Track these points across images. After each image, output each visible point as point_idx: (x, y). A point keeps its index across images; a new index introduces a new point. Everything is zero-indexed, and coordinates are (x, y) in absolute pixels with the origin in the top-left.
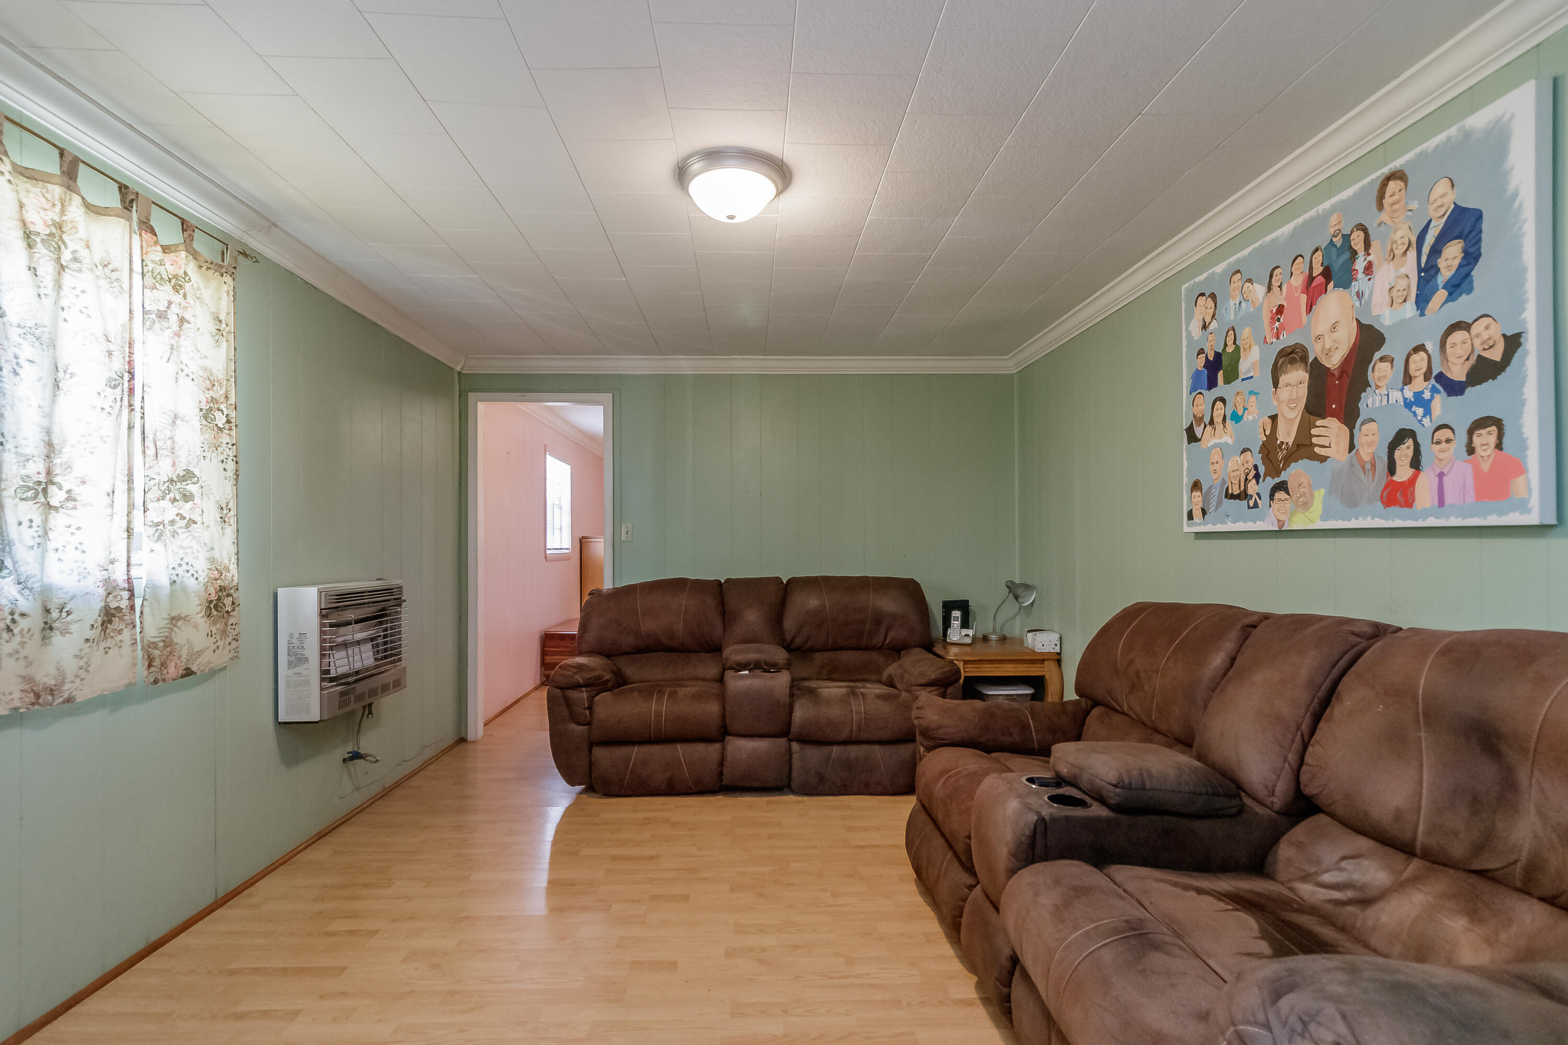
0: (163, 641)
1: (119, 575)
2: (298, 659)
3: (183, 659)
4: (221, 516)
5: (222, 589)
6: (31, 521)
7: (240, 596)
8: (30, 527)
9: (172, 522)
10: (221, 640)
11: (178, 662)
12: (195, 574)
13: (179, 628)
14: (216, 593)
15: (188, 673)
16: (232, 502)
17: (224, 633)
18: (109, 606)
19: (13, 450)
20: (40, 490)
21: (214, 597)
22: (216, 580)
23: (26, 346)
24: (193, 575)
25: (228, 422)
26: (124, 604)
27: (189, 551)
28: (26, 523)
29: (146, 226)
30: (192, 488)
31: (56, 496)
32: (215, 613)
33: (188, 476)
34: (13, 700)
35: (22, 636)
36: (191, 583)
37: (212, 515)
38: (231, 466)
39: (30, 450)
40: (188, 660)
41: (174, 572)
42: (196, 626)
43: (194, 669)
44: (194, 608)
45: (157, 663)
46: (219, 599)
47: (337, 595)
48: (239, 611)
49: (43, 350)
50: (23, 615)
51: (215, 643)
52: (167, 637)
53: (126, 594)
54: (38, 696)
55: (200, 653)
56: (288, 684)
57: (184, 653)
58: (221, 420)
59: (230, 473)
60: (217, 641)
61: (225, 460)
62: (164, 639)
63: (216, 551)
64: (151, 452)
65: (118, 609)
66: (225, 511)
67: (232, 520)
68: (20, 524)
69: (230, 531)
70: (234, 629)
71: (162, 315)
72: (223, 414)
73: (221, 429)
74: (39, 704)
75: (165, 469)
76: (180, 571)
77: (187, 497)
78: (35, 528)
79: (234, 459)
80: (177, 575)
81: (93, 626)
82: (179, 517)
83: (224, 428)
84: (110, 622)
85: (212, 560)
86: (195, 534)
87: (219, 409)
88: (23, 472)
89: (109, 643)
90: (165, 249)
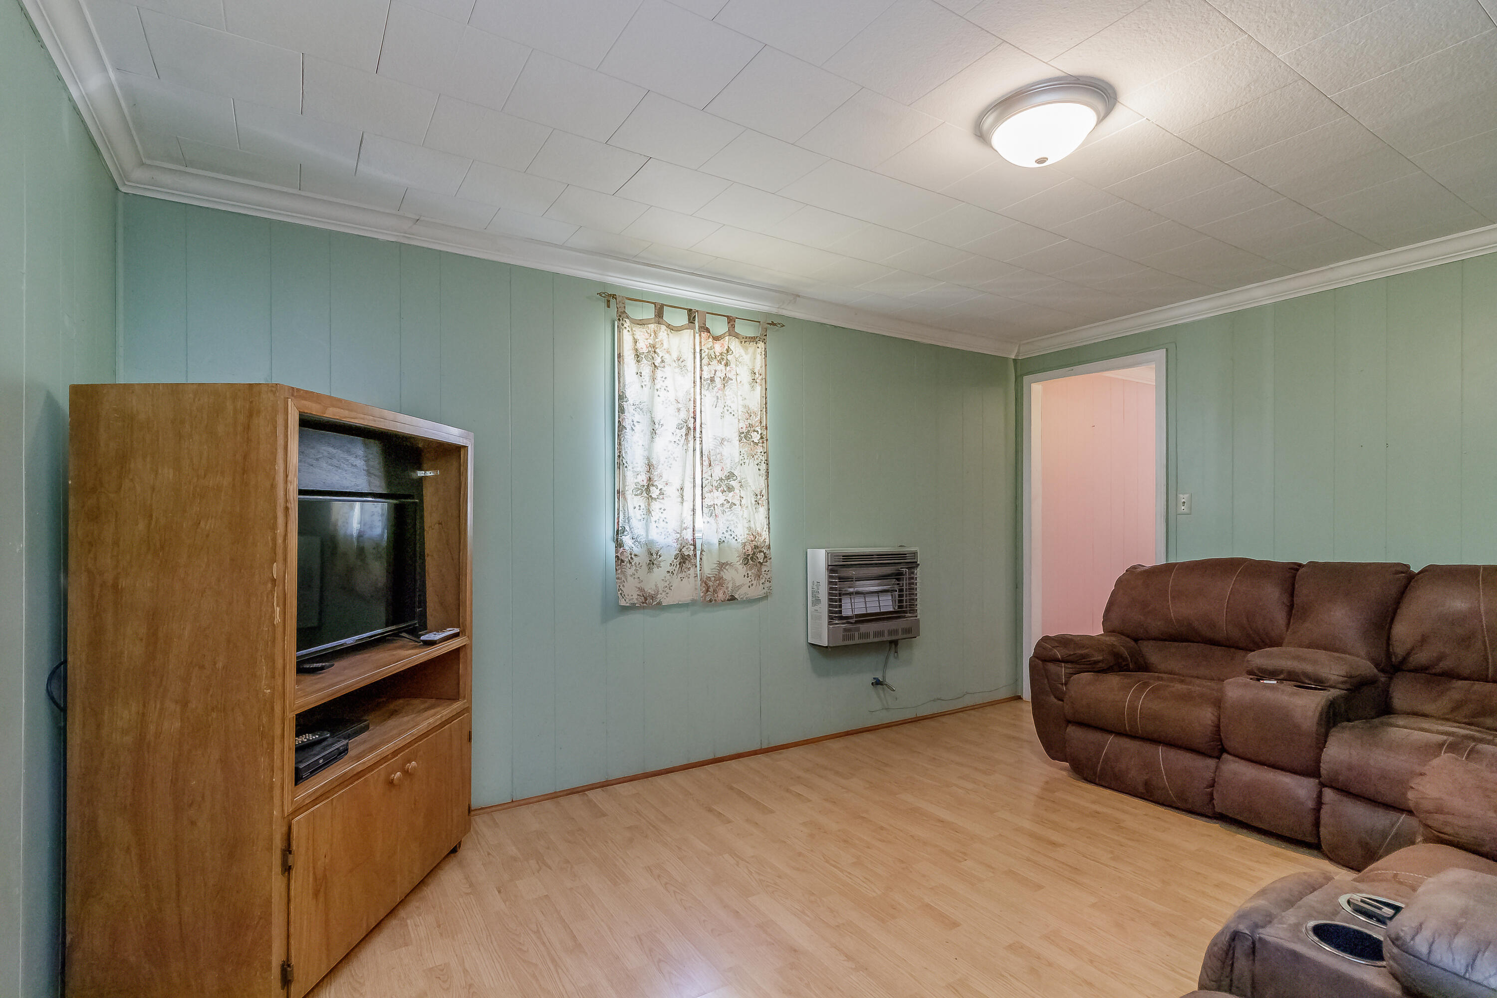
0: (714, 577)
1: (688, 536)
2: (817, 601)
3: (729, 589)
4: (756, 500)
5: (756, 547)
6: (640, 506)
7: (773, 553)
8: (639, 509)
9: (722, 505)
10: (755, 580)
11: (726, 591)
12: (735, 537)
13: (727, 570)
14: (752, 550)
15: (733, 598)
16: (764, 490)
17: (758, 576)
18: (684, 554)
19: (632, 470)
20: (644, 490)
21: (750, 552)
22: (752, 541)
23: (637, 416)
24: (734, 538)
25: (762, 438)
26: (691, 553)
27: (732, 522)
28: (637, 508)
29: (704, 329)
30: (732, 483)
31: (655, 492)
32: (751, 562)
33: (731, 476)
34: (633, 599)
35: (636, 567)
36: (733, 542)
37: (749, 500)
38: (763, 467)
39: (639, 469)
40: (733, 591)
41: (724, 536)
42: (736, 570)
43: (736, 596)
44: (734, 558)
45: (711, 589)
46: (754, 553)
47: (843, 556)
48: (771, 563)
49: (644, 415)
50: (635, 555)
51: (750, 582)
52: (716, 575)
53: (692, 548)
54: (646, 599)
55: (739, 587)
56: (812, 616)
57: (730, 585)
58: (756, 437)
59: (762, 472)
60: (752, 581)
61: (759, 464)
62: (715, 575)
63: (752, 522)
64: (706, 463)
65: (688, 555)
66: (759, 497)
67: (764, 502)
68: (635, 508)
69: (763, 509)
70: (767, 574)
71: (714, 380)
72: (758, 434)
73: (757, 444)
74: (646, 603)
75: (718, 473)
76: (727, 535)
77: (730, 489)
78: (642, 510)
79: (766, 462)
80: (725, 537)
81: (671, 564)
82: (726, 502)
83: (759, 443)
84: (684, 563)
85: (749, 528)
86: (735, 512)
87: (754, 431)
88: (636, 481)
89: (683, 575)
90: (716, 339)
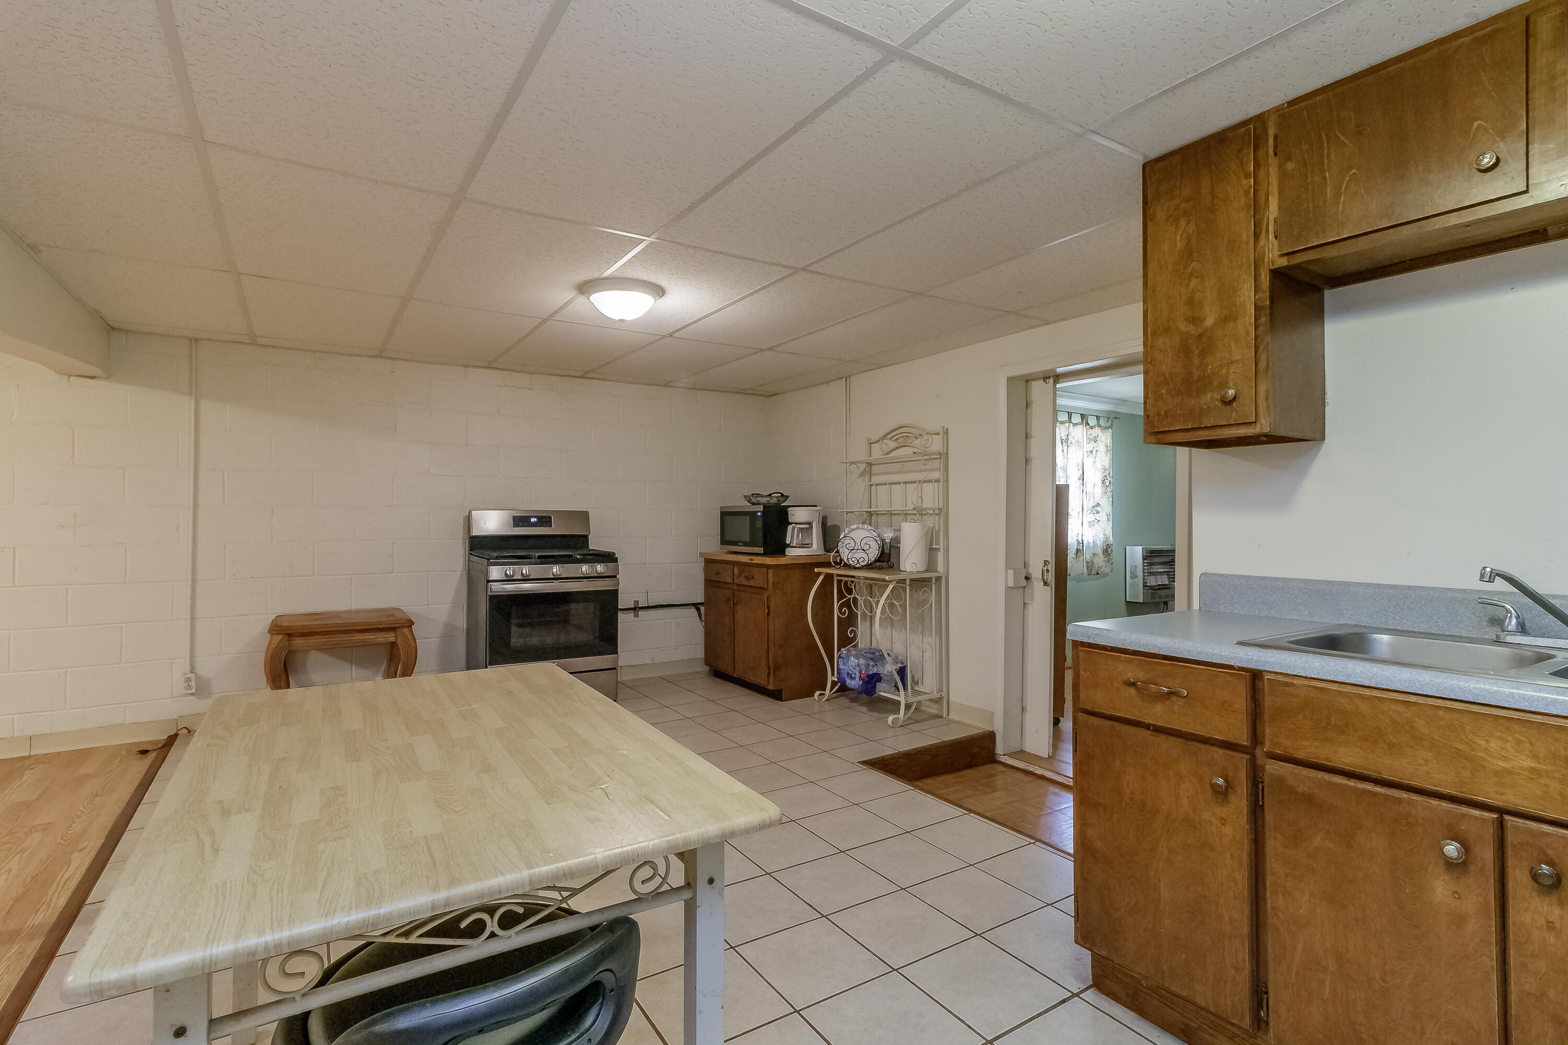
0: (1090, 561)
1: (1080, 539)
2: (1134, 576)
3: (1097, 568)
4: (1108, 518)
5: (1107, 545)
7: (1113, 548)
9: (1093, 521)
10: (1107, 563)
11: (1095, 569)
13: (1096, 557)
15: (1098, 574)
16: (1111, 513)
17: (1108, 561)
21: (1105, 548)
22: (1106, 542)
23: (1061, 473)
24: (1100, 540)
25: (1110, 483)
26: (1081, 548)
27: (1098, 531)
29: (1087, 424)
30: (1099, 509)
32: (1106, 554)
33: (1098, 505)
36: (1098, 542)
37: (1105, 518)
38: (1111, 499)
42: (1100, 557)
43: (1099, 573)
44: (1099, 551)
45: (1089, 568)
46: (1107, 548)
47: (1151, 551)
48: (1114, 554)
51: (1106, 565)
53: (1081, 545)
55: (1101, 567)
56: (1130, 586)
57: (1097, 566)
58: (1107, 483)
59: (1110, 502)
61: (1109, 497)
63: (1106, 531)
64: (1088, 498)
65: (1080, 549)
66: (1109, 516)
67: (1111, 520)
69: (1110, 523)
70: (1112, 560)
71: (1091, 452)
72: (1108, 481)
73: (1107, 486)
75: (1092, 504)
76: (1095, 538)
77: (1098, 512)
79: (1112, 496)
80: (1095, 540)
81: (1074, 554)
82: (1095, 519)
84: (1078, 553)
85: (1105, 534)
86: (1100, 525)
87: (1107, 479)
89: (1077, 560)
90: (1092, 428)
